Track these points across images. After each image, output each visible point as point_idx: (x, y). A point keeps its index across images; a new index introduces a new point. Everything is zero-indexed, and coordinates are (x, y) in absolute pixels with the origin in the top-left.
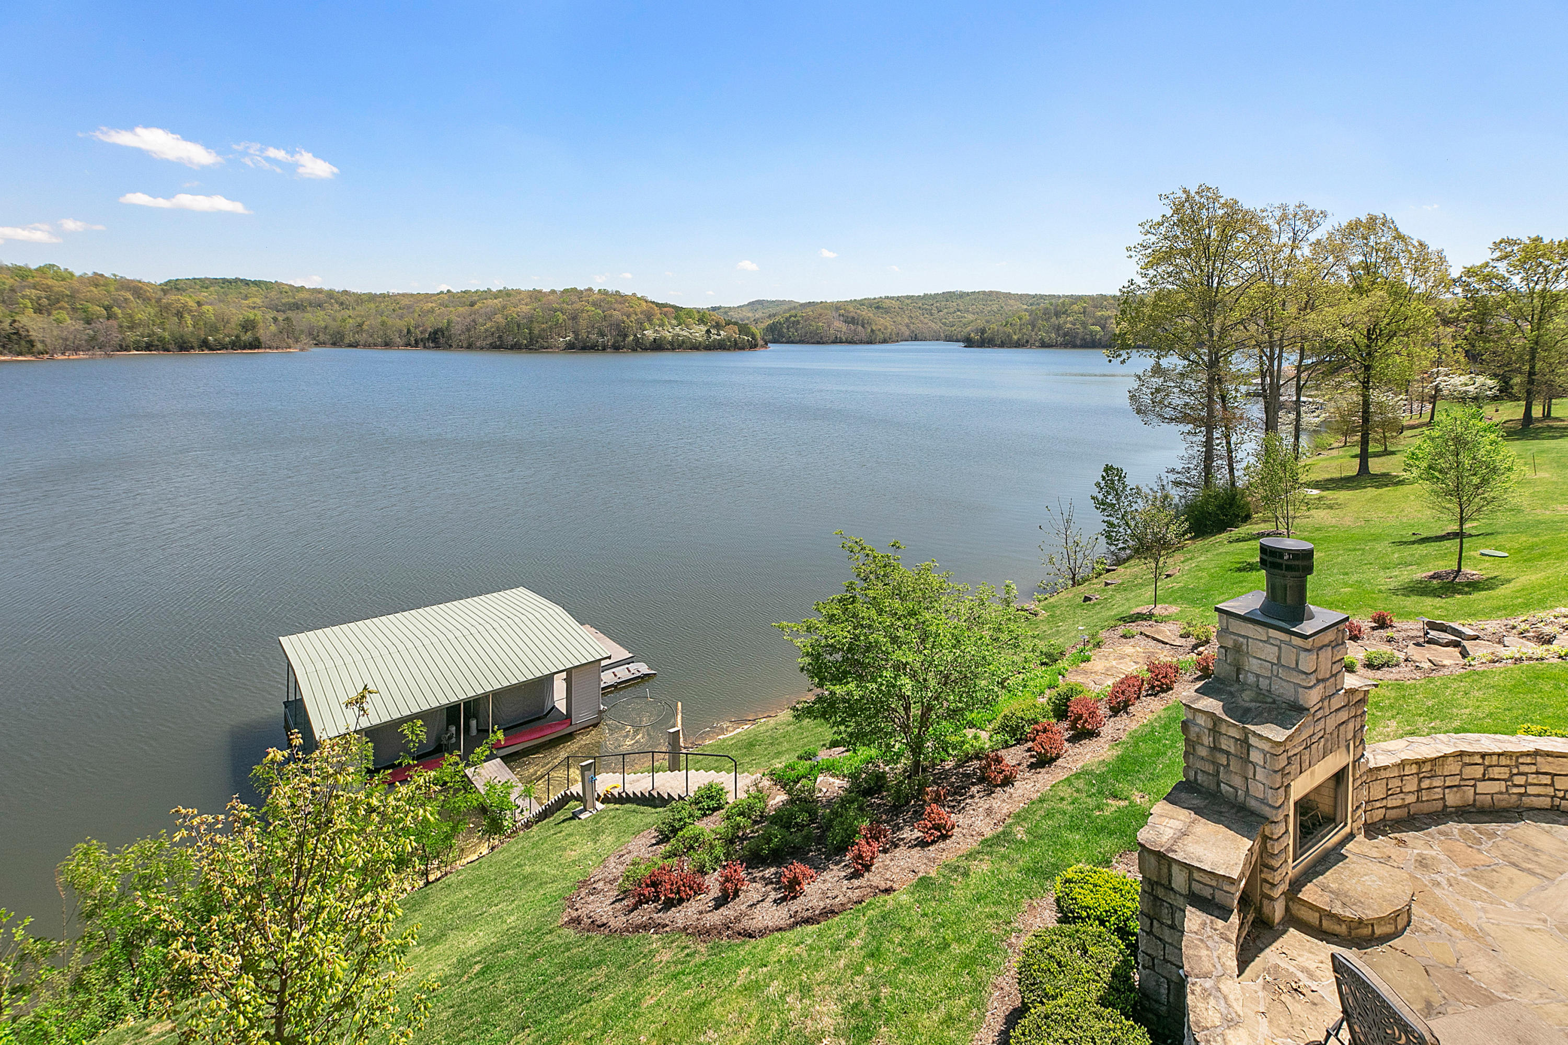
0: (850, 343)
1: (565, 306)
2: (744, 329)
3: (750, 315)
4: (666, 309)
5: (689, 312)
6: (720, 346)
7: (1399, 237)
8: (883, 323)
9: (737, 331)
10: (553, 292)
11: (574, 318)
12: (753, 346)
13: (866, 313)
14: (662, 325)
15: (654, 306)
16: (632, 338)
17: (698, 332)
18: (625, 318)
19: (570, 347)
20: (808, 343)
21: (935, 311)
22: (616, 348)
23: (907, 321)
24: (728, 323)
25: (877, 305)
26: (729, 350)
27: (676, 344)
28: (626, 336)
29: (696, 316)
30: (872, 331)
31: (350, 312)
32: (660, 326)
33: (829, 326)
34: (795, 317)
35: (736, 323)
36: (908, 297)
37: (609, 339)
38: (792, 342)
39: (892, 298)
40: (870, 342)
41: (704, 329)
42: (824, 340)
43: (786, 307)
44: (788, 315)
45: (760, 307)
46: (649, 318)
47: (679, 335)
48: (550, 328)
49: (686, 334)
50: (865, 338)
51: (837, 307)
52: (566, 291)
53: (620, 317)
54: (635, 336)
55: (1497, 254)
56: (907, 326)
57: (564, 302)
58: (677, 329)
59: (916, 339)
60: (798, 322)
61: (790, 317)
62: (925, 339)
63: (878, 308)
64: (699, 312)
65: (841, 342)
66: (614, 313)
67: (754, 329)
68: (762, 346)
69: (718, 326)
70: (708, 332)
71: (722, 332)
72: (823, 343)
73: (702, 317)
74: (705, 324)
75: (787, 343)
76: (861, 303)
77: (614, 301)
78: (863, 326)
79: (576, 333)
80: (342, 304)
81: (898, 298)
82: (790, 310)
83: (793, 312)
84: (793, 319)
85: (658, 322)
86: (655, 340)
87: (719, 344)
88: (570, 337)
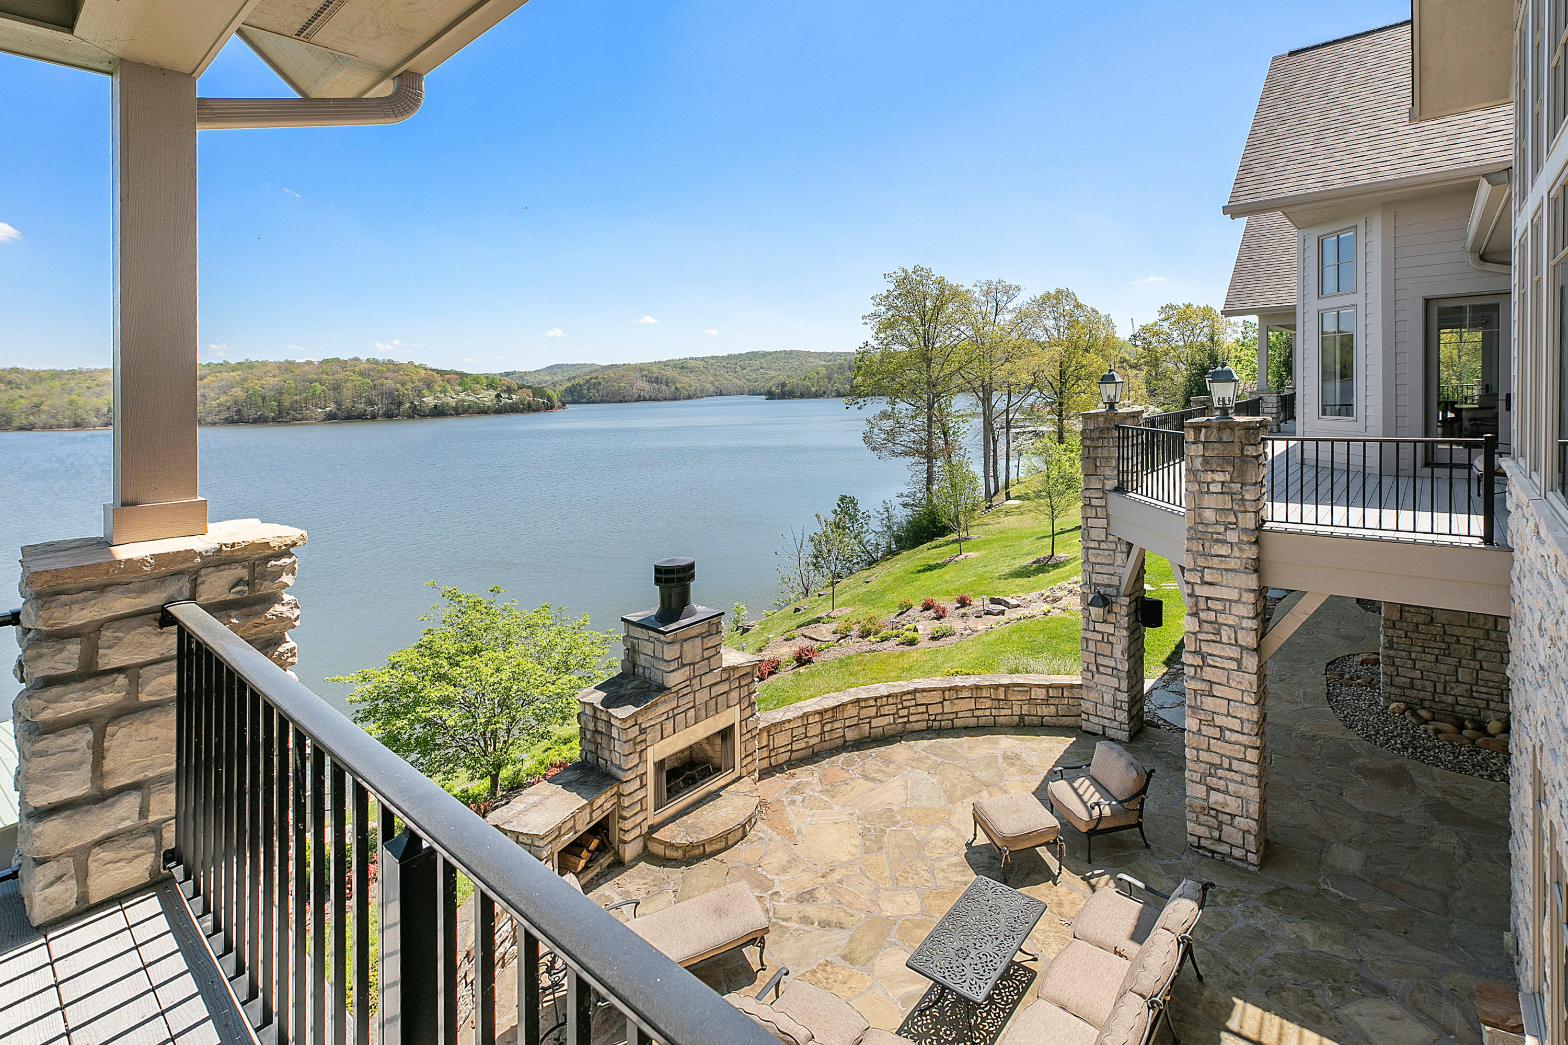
0: (654, 400)
1: (324, 376)
2: (538, 392)
3: (548, 378)
4: (449, 376)
5: (476, 379)
6: (513, 409)
8: (687, 381)
9: (531, 394)
10: (309, 363)
11: (336, 388)
12: (549, 407)
13: (670, 373)
14: (444, 391)
15: (434, 373)
16: (408, 405)
17: (487, 397)
18: (399, 386)
19: (331, 417)
20: (610, 402)
21: (739, 369)
22: (389, 416)
23: (711, 379)
24: (520, 388)
25: (682, 366)
26: (522, 412)
27: (460, 410)
28: (400, 404)
29: (485, 382)
30: (677, 389)
31: (23, 392)
32: (441, 392)
33: (632, 386)
34: (597, 378)
35: (529, 387)
36: (713, 358)
37: (380, 408)
38: (593, 402)
39: (696, 359)
40: (675, 399)
41: (493, 393)
42: (627, 399)
43: (587, 370)
44: (588, 377)
45: (559, 370)
46: (429, 386)
47: (464, 401)
48: (306, 399)
49: (471, 398)
50: (668, 395)
51: (640, 368)
52: (326, 361)
53: (394, 385)
54: (412, 403)
56: (712, 383)
57: (323, 373)
58: (463, 395)
59: (721, 394)
60: (599, 383)
61: (591, 379)
62: (730, 394)
63: (682, 368)
64: (487, 378)
65: (645, 400)
66: (385, 381)
67: (550, 392)
68: (559, 408)
69: (509, 390)
70: (498, 396)
71: (513, 396)
72: (626, 402)
73: (491, 383)
74: (495, 389)
75: (587, 403)
76: (666, 364)
77: (385, 369)
78: (667, 385)
79: (338, 404)
80: (10, 383)
81: (703, 359)
82: (591, 372)
83: (594, 375)
84: (594, 380)
85: (439, 389)
86: (436, 406)
87: (510, 407)
88: (331, 407)
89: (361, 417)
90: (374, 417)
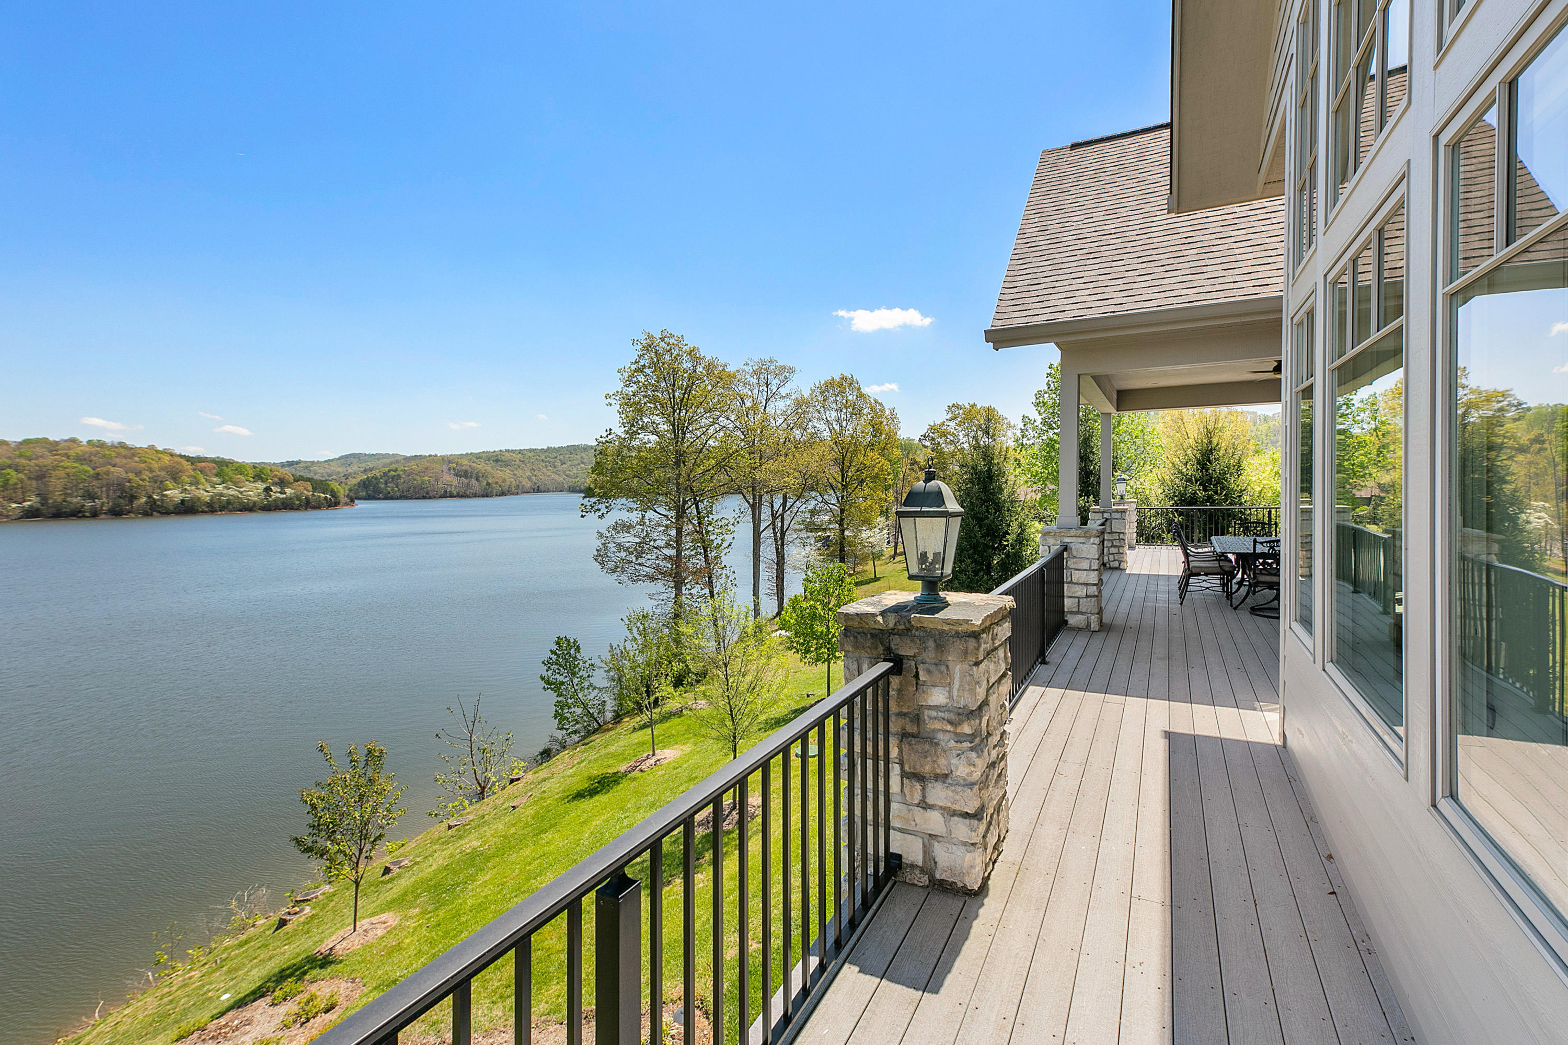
0: (462, 496)
1: (23, 461)
2: (319, 485)
3: (340, 470)
4: (203, 464)
5: (240, 469)
6: (286, 506)
7: (861, 396)
8: (504, 475)
9: (310, 488)
11: (40, 476)
12: (333, 503)
13: (481, 466)
14: (195, 483)
15: (184, 462)
16: (144, 500)
17: (253, 491)
18: (131, 476)
19: (31, 514)
20: (411, 498)
21: (558, 463)
22: (116, 513)
23: (528, 473)
24: (296, 480)
25: (497, 459)
26: (298, 509)
27: (216, 506)
28: (133, 498)
29: (251, 473)
30: (488, 484)
32: (191, 484)
33: (437, 480)
34: (395, 471)
35: (308, 480)
36: (530, 450)
37: (103, 502)
38: (392, 498)
39: (513, 451)
40: (486, 495)
41: (261, 486)
42: (431, 494)
43: (388, 461)
44: (387, 469)
45: (355, 461)
46: (175, 477)
47: (222, 495)
49: (231, 492)
50: (479, 491)
51: (447, 460)
52: (27, 442)
53: (124, 475)
54: (150, 497)
55: (950, 415)
56: (529, 478)
57: (21, 456)
58: (220, 487)
59: (538, 490)
60: (399, 476)
61: (389, 471)
62: (548, 491)
63: (497, 461)
64: (255, 467)
65: (452, 496)
66: (112, 469)
67: (334, 486)
68: (346, 504)
69: (282, 483)
70: (267, 490)
71: (287, 490)
72: (430, 498)
73: (259, 473)
74: (264, 481)
75: (386, 498)
76: (478, 456)
77: (113, 454)
78: (477, 480)
79: (44, 499)
81: (520, 452)
82: (391, 463)
83: (393, 466)
84: (392, 473)
85: (188, 480)
86: (183, 501)
87: (283, 504)
88: (31, 501)
89: (77, 514)
90: (95, 514)
